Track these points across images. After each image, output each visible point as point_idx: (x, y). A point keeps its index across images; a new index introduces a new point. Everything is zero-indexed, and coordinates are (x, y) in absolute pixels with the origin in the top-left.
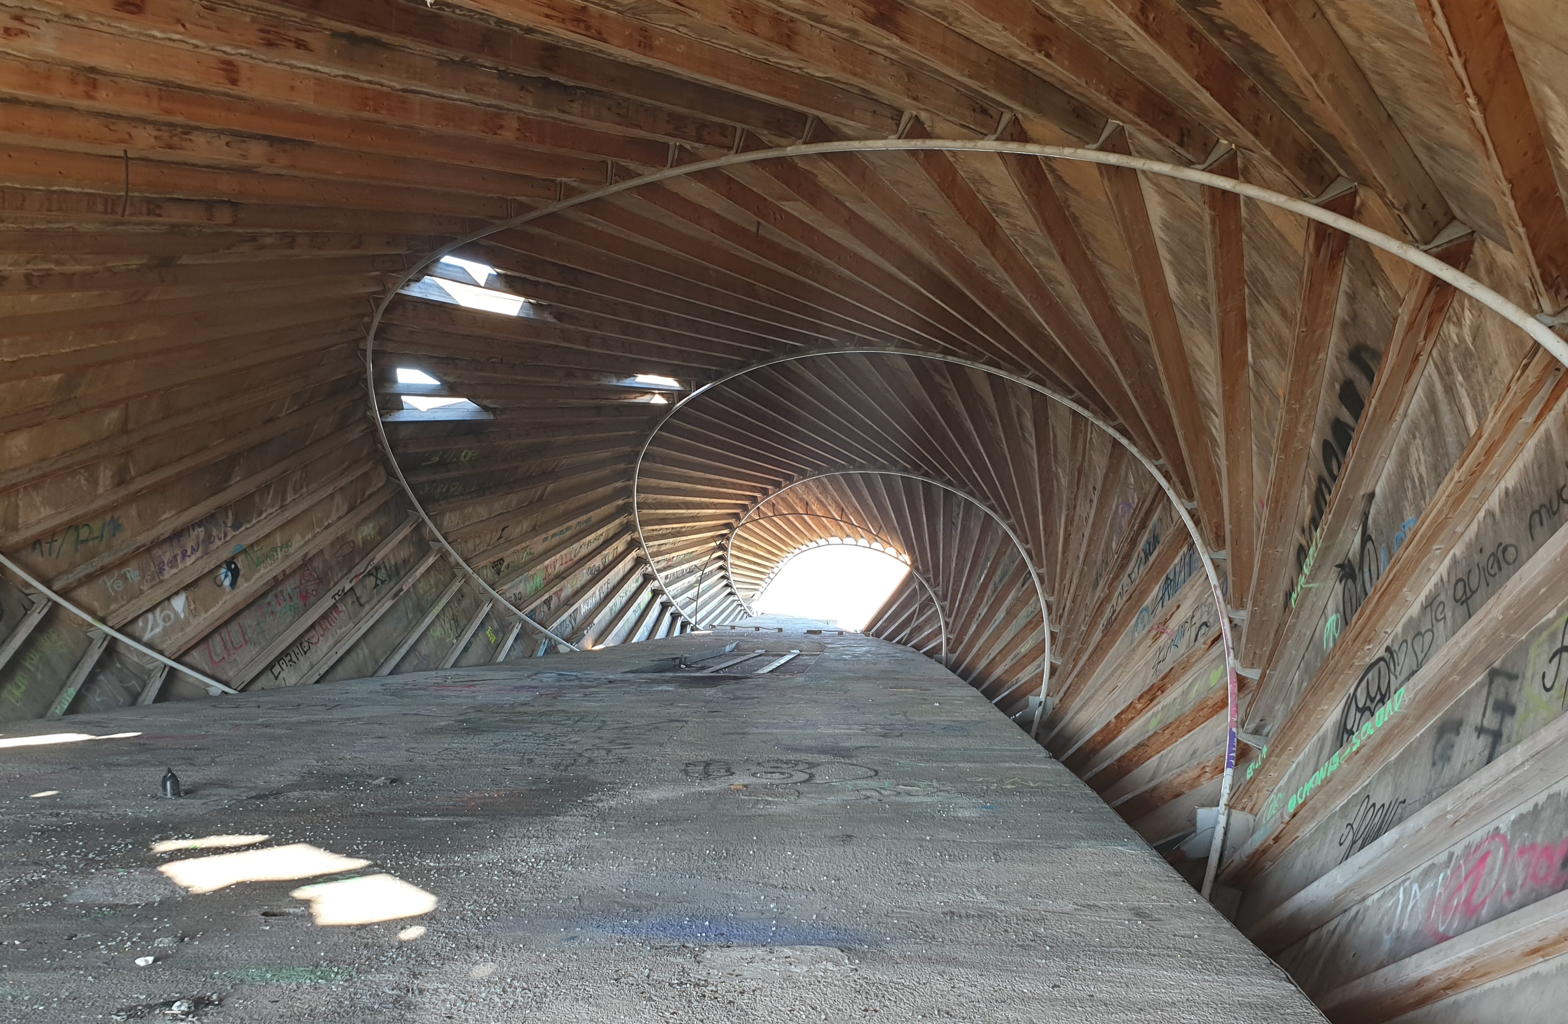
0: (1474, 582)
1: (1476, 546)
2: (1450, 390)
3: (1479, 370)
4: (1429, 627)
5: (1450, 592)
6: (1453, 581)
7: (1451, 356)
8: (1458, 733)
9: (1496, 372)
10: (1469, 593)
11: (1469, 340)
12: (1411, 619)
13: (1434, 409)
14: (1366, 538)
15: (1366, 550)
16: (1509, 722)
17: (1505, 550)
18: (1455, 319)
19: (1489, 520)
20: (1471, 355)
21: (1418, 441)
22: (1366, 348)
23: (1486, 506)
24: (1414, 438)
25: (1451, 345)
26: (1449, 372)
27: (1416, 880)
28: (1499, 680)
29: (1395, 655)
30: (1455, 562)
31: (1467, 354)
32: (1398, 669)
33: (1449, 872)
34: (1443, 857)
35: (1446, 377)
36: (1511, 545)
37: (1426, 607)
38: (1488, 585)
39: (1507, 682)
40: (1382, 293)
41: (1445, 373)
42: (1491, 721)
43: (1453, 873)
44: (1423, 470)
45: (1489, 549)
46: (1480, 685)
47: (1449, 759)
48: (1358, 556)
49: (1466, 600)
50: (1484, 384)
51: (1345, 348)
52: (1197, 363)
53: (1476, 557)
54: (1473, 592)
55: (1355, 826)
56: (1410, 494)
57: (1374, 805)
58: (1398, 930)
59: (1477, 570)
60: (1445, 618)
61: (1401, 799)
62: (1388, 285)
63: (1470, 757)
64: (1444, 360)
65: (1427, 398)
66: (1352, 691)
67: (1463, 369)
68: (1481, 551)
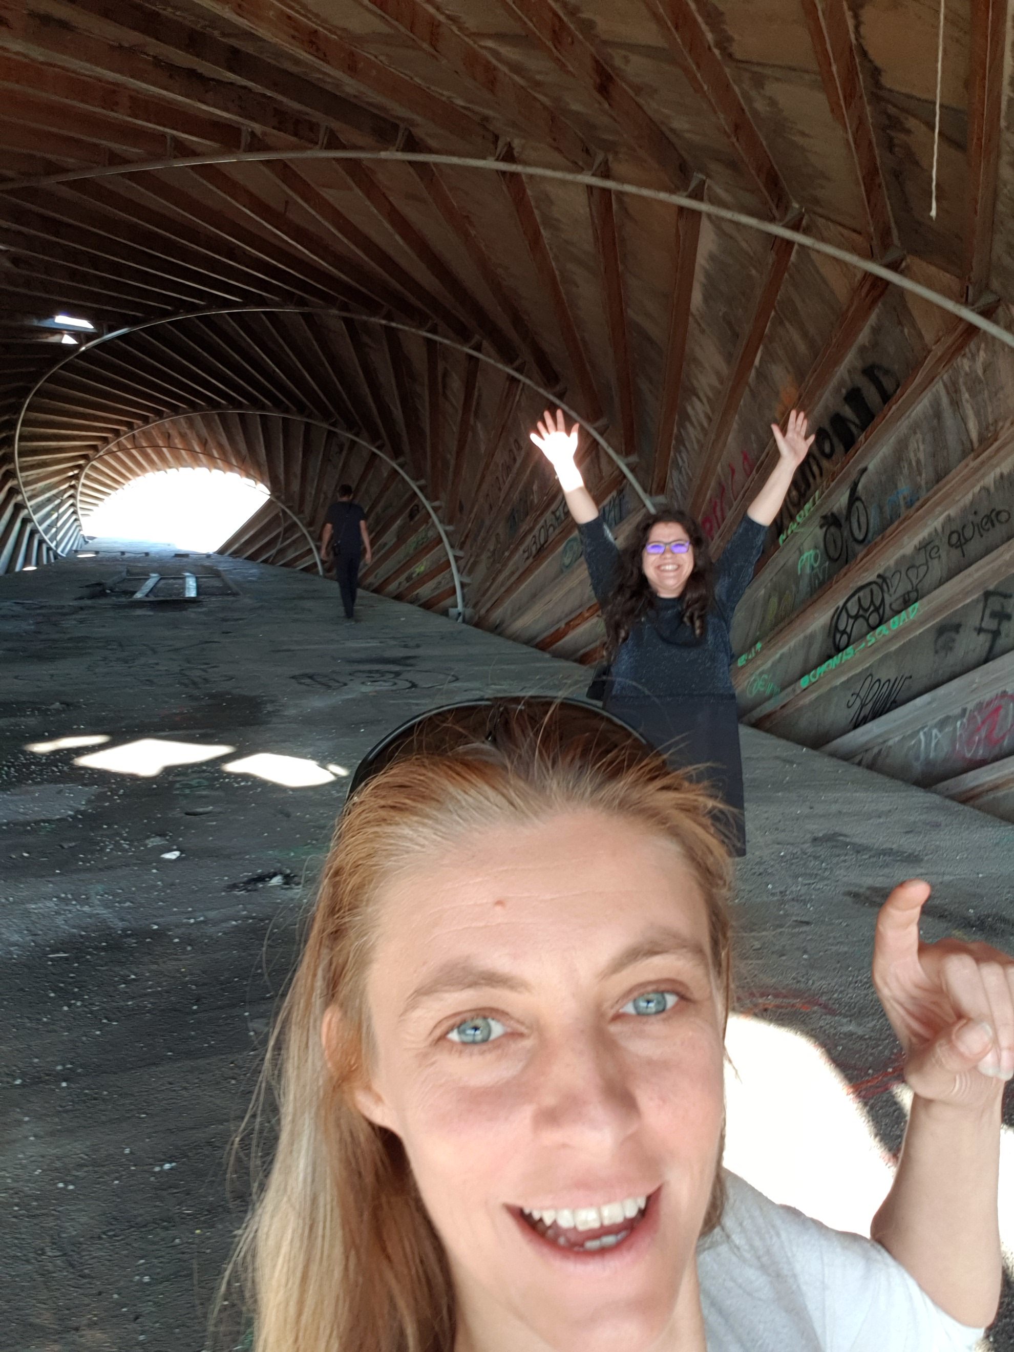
0: (968, 533)
1: (973, 509)
2: (956, 404)
3: (986, 392)
4: (924, 561)
5: (945, 540)
6: (948, 533)
7: (961, 380)
8: (957, 632)
9: (1001, 395)
10: (963, 541)
11: (980, 372)
12: (904, 557)
13: (938, 414)
14: (854, 498)
15: (854, 508)
16: (1005, 626)
17: (998, 513)
18: (969, 355)
19: (984, 493)
20: (980, 382)
21: (919, 436)
22: (880, 368)
23: (982, 484)
24: (915, 433)
25: (963, 373)
26: (957, 391)
27: (935, 726)
28: (992, 599)
29: (888, 581)
30: (949, 519)
31: (977, 380)
32: (892, 591)
33: (965, 720)
34: (957, 711)
35: (954, 395)
36: (1005, 511)
37: (920, 549)
38: (982, 536)
39: (1002, 599)
40: (906, 330)
41: (953, 390)
42: (990, 624)
43: (969, 721)
44: (921, 456)
45: (983, 512)
46: (977, 601)
47: (951, 649)
48: (844, 512)
49: (961, 546)
50: (988, 402)
51: (859, 365)
52: (695, 360)
53: (971, 517)
54: (967, 541)
55: (862, 694)
56: (906, 471)
57: (879, 680)
58: (927, 758)
59: (971, 527)
60: (939, 557)
61: (907, 675)
62: (913, 325)
63: (971, 647)
64: (954, 383)
65: (932, 406)
66: (841, 604)
67: (969, 390)
68: (975, 513)
